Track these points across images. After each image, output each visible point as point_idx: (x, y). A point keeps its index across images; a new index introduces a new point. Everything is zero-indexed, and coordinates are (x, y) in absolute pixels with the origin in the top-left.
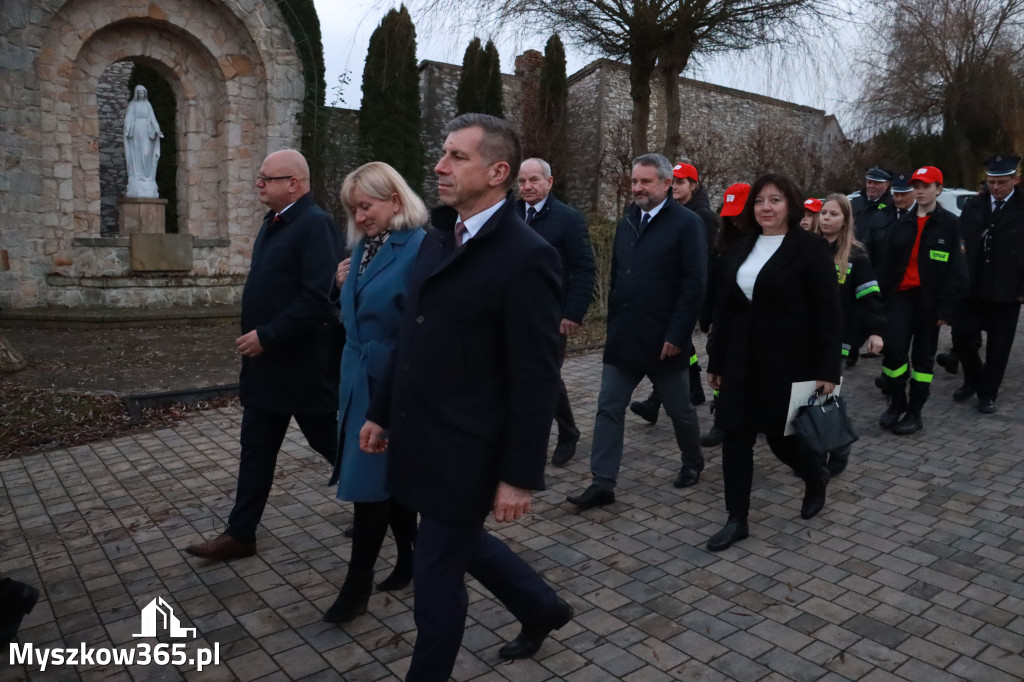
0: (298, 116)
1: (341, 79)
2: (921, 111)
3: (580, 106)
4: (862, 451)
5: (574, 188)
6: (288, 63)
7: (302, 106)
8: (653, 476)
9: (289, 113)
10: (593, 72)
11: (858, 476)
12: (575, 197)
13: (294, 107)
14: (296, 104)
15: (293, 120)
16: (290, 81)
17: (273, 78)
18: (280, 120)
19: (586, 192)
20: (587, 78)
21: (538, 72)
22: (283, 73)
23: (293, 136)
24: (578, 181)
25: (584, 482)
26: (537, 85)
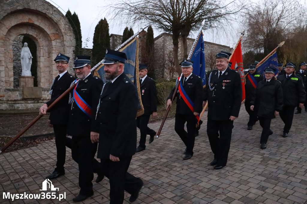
0: (74, 51)
1: (87, 40)
2: (258, 46)
3: (158, 47)
4: (243, 147)
5: (157, 71)
6: (70, 36)
7: (75, 48)
8: (182, 157)
9: (71, 50)
10: (162, 36)
11: (242, 155)
12: (157, 73)
13: (72, 49)
14: (73, 48)
15: (72, 52)
16: (71, 41)
17: (66, 40)
18: (68, 52)
19: (160, 72)
20: (160, 38)
21: (145, 37)
22: (69, 39)
23: (72, 57)
24: (158, 69)
25: (161, 159)
26: (145, 41)
